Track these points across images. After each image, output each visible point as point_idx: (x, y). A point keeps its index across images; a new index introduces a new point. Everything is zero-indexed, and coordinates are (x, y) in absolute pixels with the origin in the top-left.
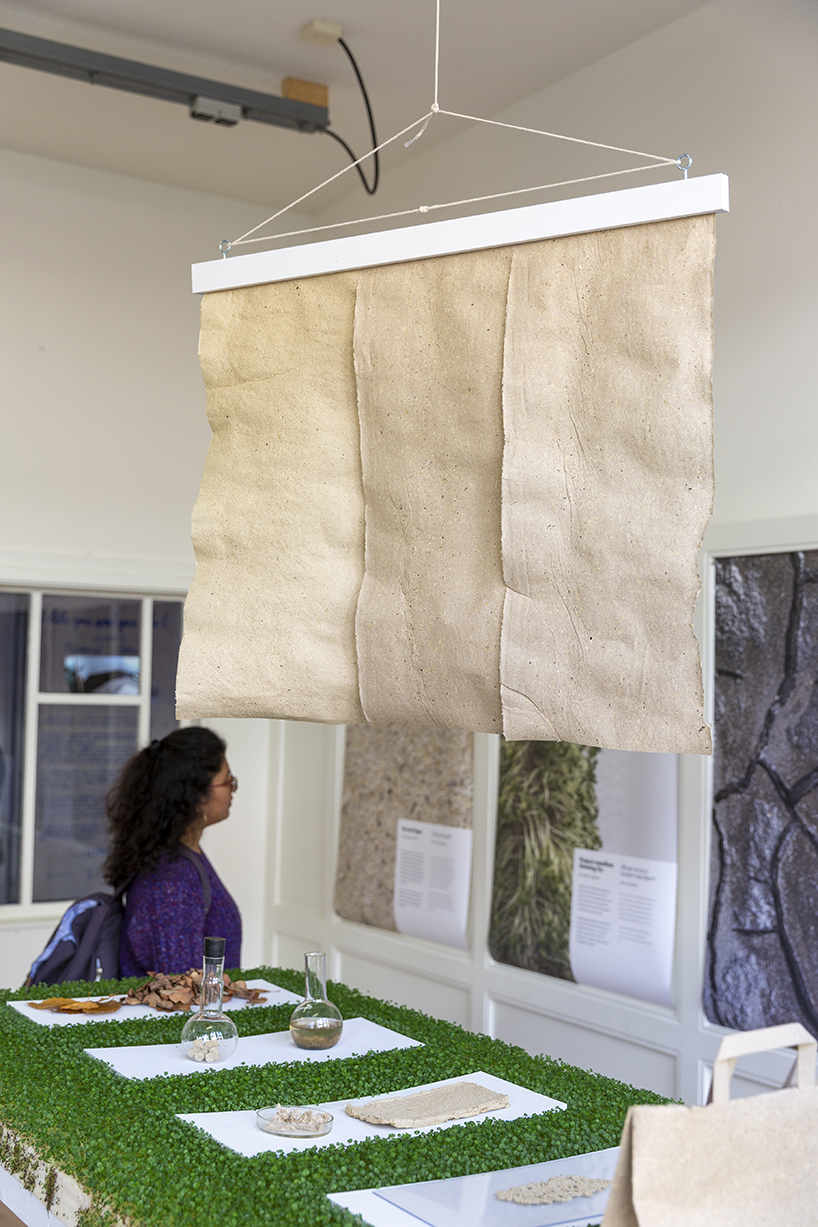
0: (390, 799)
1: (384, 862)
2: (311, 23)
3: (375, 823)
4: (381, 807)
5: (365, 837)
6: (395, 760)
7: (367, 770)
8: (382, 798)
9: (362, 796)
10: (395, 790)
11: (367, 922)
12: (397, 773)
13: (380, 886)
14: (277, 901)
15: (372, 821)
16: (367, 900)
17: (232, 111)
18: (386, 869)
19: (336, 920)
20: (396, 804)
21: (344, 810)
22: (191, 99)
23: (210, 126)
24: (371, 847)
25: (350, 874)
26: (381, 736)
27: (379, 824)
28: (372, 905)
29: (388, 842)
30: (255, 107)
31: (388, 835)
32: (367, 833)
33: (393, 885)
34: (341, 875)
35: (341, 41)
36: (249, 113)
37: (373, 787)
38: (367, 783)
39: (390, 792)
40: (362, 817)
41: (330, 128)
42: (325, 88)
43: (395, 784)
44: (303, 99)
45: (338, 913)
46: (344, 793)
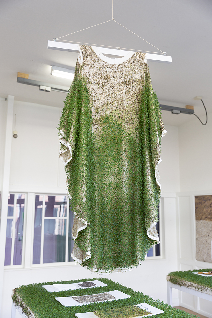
0: (209, 237)
1: (208, 249)
2: (197, 97)
3: (205, 242)
4: (206, 238)
5: (203, 244)
6: (209, 229)
7: (202, 231)
8: (206, 237)
9: (201, 236)
10: (210, 235)
11: (204, 261)
12: (210, 232)
13: (208, 254)
14: (180, 257)
15: (205, 241)
16: (205, 257)
17: (179, 112)
18: (209, 251)
19: (196, 261)
20: (210, 238)
21: (197, 239)
22: (172, 110)
23: (175, 115)
24: (205, 246)
25: (200, 252)
26: (205, 224)
27: (206, 242)
28: (206, 258)
29: (209, 245)
30: (183, 111)
31: (209, 244)
32: (203, 243)
33: (211, 254)
34: (197, 252)
35: (201, 100)
36: (181, 112)
37: (204, 234)
38: (202, 234)
39: (208, 235)
40: (202, 240)
41: (194, 113)
42: (193, 106)
43: (210, 234)
44: (190, 109)
45: (197, 260)
46: (196, 236)
